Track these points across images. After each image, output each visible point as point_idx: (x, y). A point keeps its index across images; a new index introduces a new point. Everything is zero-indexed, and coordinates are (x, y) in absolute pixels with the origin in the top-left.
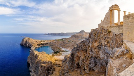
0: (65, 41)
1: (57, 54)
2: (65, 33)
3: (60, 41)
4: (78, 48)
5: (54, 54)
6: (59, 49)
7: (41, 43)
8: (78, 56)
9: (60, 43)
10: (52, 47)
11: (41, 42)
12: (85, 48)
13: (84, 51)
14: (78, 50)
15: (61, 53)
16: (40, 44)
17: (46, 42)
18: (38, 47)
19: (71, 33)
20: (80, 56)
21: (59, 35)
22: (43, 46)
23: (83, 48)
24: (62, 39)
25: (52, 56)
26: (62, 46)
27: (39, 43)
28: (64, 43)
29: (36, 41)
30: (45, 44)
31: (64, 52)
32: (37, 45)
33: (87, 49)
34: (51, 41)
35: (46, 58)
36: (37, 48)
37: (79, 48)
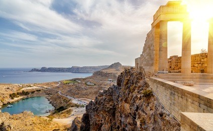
0: (79, 83)
1: (60, 113)
2: (81, 68)
3: (70, 84)
4: (97, 106)
5: (53, 114)
6: (67, 102)
7: (21, 91)
8: (96, 124)
9: (68, 89)
10: (49, 98)
11: (23, 89)
12: (111, 107)
13: (108, 112)
14: (97, 110)
15: (70, 110)
16: (18, 94)
17: (35, 87)
18: (11, 101)
19: (94, 68)
20: (102, 124)
21: (69, 72)
22: (25, 97)
23: (108, 106)
24: (75, 80)
25: (48, 119)
26: (74, 95)
27: (16, 92)
28: (78, 88)
29: (7, 87)
30: (33, 92)
31: (77, 106)
32: (10, 96)
33: (115, 109)
34: (47, 84)
35: (31, 127)
36: (9, 103)
37: (99, 104)
